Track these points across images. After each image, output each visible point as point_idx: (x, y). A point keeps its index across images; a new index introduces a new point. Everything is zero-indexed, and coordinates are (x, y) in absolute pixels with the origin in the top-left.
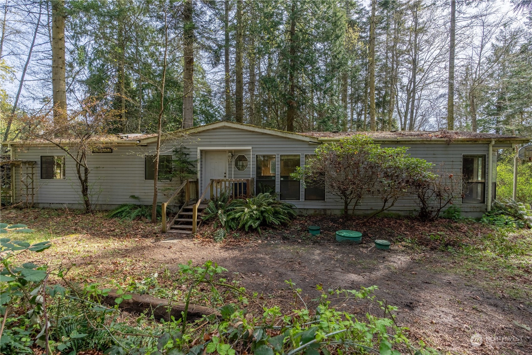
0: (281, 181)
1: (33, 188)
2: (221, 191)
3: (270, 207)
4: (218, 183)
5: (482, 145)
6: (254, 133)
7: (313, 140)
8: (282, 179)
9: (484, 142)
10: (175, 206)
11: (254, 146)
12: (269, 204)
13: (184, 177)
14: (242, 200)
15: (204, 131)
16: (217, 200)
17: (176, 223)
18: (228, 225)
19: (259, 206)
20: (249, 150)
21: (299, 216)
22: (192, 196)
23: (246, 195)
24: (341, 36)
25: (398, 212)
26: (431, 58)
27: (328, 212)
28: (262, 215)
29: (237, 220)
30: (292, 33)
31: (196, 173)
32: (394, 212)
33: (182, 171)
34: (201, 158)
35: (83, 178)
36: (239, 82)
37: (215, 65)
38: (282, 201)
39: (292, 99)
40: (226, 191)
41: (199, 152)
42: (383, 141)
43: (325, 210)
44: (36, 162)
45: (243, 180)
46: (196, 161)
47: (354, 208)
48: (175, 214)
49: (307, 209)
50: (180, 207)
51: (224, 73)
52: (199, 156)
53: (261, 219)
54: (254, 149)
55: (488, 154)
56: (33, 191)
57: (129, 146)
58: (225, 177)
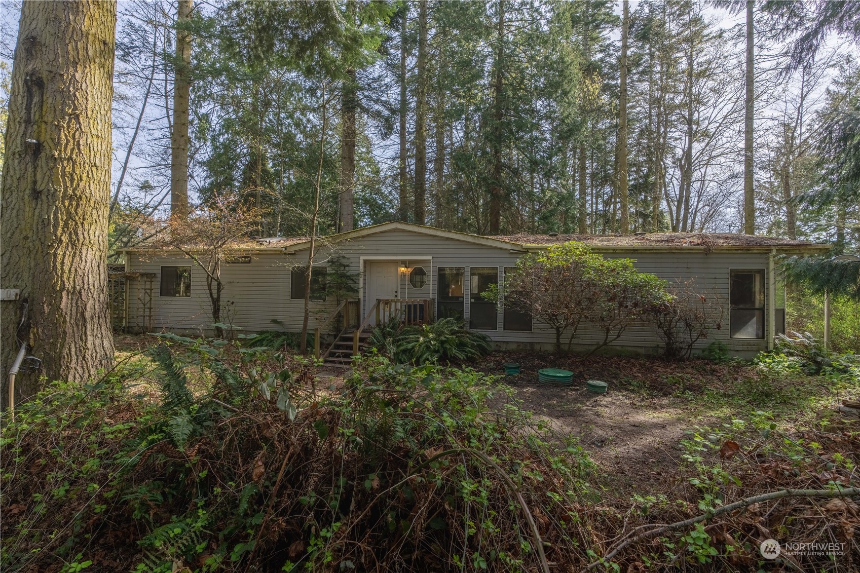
0: (471, 303)
1: (150, 308)
2: (390, 315)
3: (454, 337)
4: (387, 304)
5: (758, 256)
6: (435, 238)
7: (515, 248)
8: (473, 300)
9: (761, 252)
10: (329, 335)
11: (436, 256)
12: (453, 333)
13: (342, 296)
14: (417, 327)
15: (369, 235)
16: (384, 326)
17: (332, 355)
18: (398, 358)
19: (439, 334)
20: (428, 261)
21: (496, 351)
22: (352, 322)
23: (423, 320)
24: (570, 91)
25: (635, 349)
26: (720, 116)
27: (537, 347)
28: (442, 346)
29: (409, 353)
30: (497, 88)
31: (357, 291)
32: (630, 349)
33: (339, 287)
34: (365, 271)
35: (215, 296)
36: (420, 159)
37: (385, 136)
38: (472, 331)
39: (497, 185)
40: (396, 315)
41: (362, 262)
42: (614, 250)
43: (532, 344)
44: (155, 274)
45: (419, 300)
46: (358, 275)
47: (571, 341)
48: (329, 345)
49: (507, 342)
50: (335, 336)
51: (398, 147)
52: (361, 269)
53: (441, 351)
54: (436, 260)
55: (768, 268)
56: (150, 312)
57: (271, 254)
58: (396, 296)
